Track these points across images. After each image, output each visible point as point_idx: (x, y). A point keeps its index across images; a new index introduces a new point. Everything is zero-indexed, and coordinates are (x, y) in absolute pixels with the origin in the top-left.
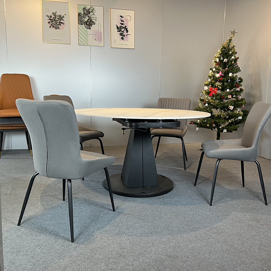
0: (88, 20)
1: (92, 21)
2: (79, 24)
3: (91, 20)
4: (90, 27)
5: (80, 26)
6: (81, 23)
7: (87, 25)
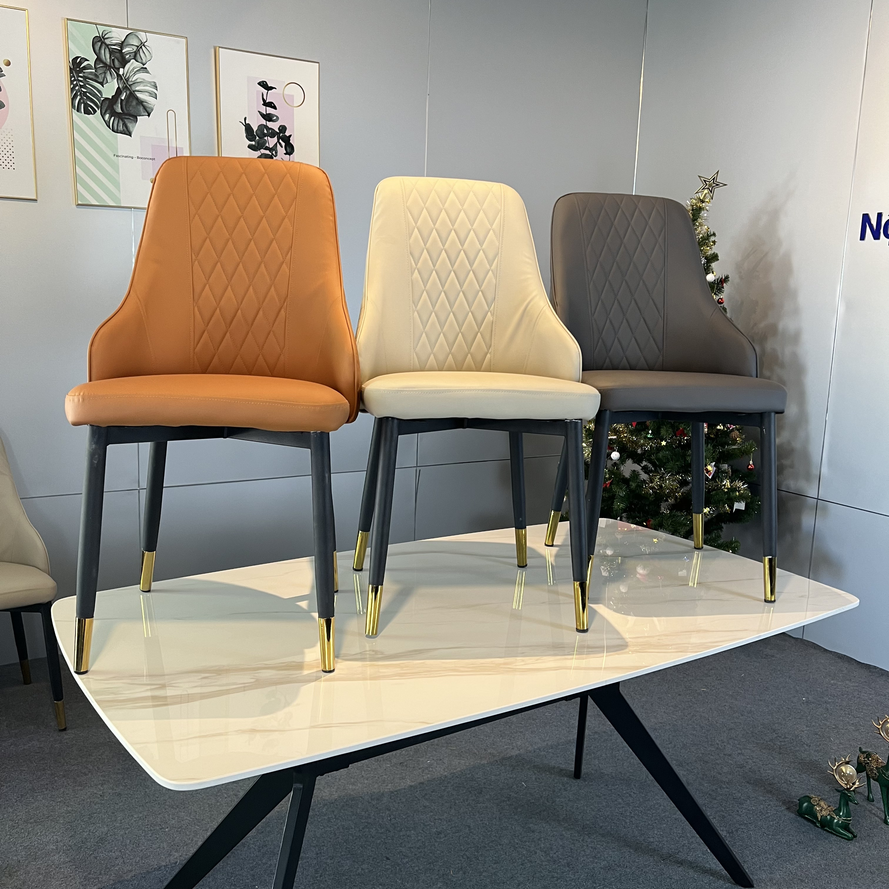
0: (119, 92)
1: (137, 98)
2: (78, 110)
3: (132, 95)
4: (130, 125)
5: (79, 118)
6: (86, 106)
7: (113, 114)
